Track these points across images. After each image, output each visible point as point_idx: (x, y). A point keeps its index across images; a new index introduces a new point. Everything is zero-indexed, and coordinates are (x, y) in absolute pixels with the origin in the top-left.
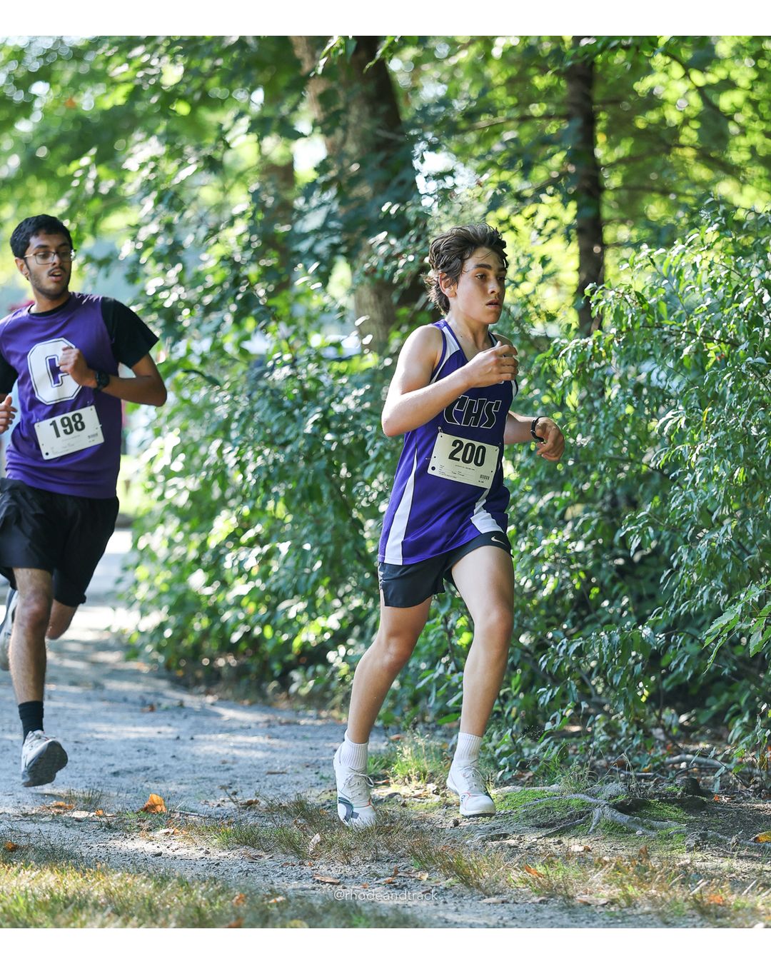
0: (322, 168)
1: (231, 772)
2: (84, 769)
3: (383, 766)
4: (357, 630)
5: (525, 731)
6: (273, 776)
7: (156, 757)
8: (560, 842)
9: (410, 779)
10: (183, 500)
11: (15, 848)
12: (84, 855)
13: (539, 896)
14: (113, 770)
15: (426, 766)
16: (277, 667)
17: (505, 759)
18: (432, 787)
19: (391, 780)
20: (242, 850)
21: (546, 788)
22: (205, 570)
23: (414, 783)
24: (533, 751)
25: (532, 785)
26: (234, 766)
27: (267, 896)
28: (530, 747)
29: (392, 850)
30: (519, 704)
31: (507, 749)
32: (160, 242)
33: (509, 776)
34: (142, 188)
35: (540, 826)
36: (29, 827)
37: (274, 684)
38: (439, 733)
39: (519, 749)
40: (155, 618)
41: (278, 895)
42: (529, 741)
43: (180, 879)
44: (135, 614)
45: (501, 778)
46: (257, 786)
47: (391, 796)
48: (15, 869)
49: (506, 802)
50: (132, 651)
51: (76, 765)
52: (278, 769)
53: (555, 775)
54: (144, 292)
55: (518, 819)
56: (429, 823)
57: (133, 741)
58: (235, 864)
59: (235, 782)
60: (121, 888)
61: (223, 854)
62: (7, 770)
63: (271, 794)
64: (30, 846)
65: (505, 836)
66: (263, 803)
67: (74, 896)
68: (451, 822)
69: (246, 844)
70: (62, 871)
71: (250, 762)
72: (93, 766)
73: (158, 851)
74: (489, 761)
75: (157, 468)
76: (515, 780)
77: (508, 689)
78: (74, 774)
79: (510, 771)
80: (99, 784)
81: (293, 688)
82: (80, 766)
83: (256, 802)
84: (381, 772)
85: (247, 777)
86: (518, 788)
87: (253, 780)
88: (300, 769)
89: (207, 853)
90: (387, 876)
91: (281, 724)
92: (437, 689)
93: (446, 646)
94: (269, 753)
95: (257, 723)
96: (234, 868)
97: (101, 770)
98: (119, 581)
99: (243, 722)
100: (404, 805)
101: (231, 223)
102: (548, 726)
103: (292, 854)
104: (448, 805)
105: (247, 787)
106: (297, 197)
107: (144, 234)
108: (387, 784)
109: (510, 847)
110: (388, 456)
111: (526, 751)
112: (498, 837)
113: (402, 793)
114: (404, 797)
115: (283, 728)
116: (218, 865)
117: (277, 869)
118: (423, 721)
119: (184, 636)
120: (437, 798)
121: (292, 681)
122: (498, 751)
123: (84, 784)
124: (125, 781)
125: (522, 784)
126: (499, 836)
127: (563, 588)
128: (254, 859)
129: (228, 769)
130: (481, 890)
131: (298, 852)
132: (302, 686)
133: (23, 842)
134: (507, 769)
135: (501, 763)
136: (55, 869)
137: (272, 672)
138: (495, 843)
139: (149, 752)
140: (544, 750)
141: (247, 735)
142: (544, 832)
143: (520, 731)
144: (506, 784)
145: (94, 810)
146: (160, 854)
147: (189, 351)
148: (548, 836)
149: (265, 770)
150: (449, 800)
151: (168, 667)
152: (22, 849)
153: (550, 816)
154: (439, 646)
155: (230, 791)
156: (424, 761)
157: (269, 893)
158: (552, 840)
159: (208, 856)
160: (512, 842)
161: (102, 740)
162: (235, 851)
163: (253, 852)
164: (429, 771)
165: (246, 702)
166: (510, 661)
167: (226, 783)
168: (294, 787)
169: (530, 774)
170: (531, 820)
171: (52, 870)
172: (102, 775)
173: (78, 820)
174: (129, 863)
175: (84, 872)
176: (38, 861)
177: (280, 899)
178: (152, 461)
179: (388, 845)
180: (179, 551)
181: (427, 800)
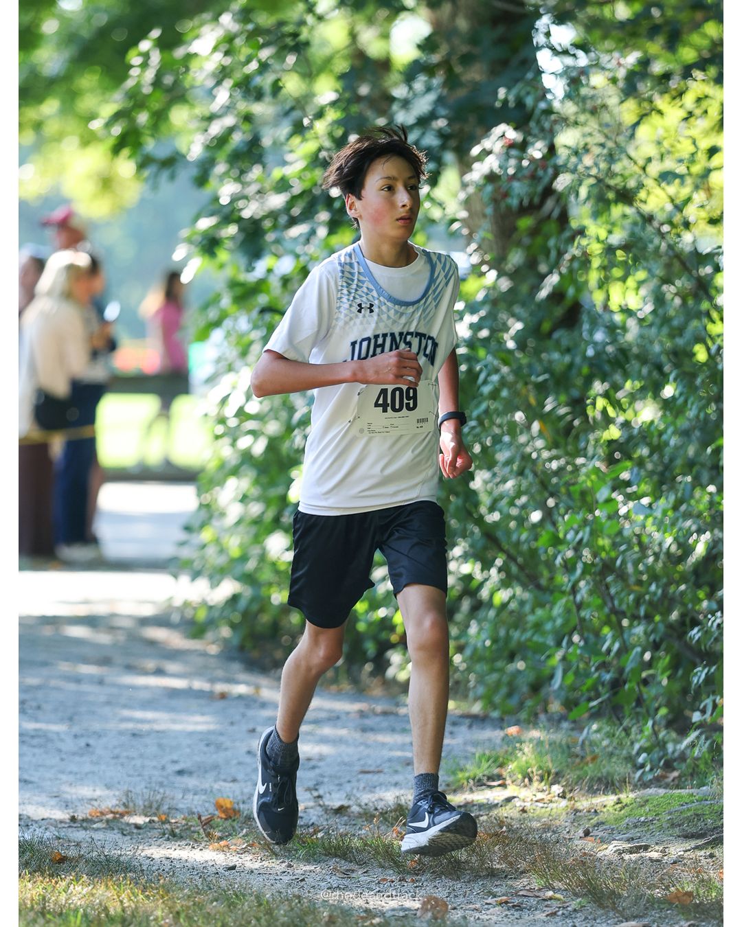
0: (427, 45)
1: (317, 771)
2: (143, 767)
3: (498, 764)
4: (466, 605)
5: (670, 724)
6: (369, 776)
7: (229, 753)
8: (712, 856)
9: (531, 780)
10: (259, 447)
11: (63, 860)
12: (145, 868)
13: (687, 920)
14: (177, 767)
15: (550, 765)
16: (370, 648)
17: (644, 755)
18: (557, 789)
19: (508, 782)
20: (332, 862)
21: (694, 791)
22: (286, 531)
23: (536, 784)
24: (678, 747)
25: (678, 787)
26: (321, 764)
27: (362, 918)
28: (676, 742)
29: (511, 864)
30: (661, 691)
31: (647, 745)
32: (237, 138)
33: (650, 777)
34: (214, 75)
35: (688, 837)
36: (80, 835)
37: (368, 667)
38: (565, 725)
39: (662, 745)
40: (228, 588)
41: (374, 917)
42: (674, 735)
43: (258, 897)
44: (202, 584)
45: (640, 779)
46: (348, 787)
47: (509, 800)
48: (64, 883)
49: (647, 808)
50: (195, 629)
51: (133, 763)
52: (372, 769)
53: (705, 775)
54: (216, 199)
55: (661, 828)
56: (554, 832)
57: (201, 733)
58: (323, 880)
59: (322, 783)
60: (188, 908)
61: (308, 868)
62: (52, 767)
63: (366, 798)
64: (81, 857)
65: (646, 848)
66: (355, 809)
67: (133, 916)
68: (581, 833)
69: (336, 856)
70: (119, 886)
71: (339, 760)
72: (154, 763)
73: (231, 864)
74: (626, 758)
75: (230, 411)
76: (658, 782)
77: (651, 672)
78: (131, 772)
79: (651, 770)
80: (161, 784)
81: (390, 672)
82: (138, 762)
83: (349, 807)
84: (496, 771)
85: (336, 777)
86: (662, 791)
87: (343, 780)
88: (399, 768)
89: (290, 866)
90: (503, 895)
91: (376, 714)
92: (565, 672)
93: (574, 621)
94: (362, 748)
95: (348, 713)
96: (323, 884)
97: (163, 768)
98: (182, 544)
99: (330, 711)
100: (524, 811)
101: (320, 115)
102: (696, 717)
103: (390, 867)
104: (577, 811)
105: (337, 788)
106: (396, 84)
107: (216, 129)
108: (504, 786)
109: (651, 860)
110: (505, 393)
111: (670, 747)
112: (637, 849)
113: (521, 796)
114: (524, 801)
115: (378, 719)
116: (303, 880)
117: (373, 886)
118: (546, 711)
119: (262, 610)
120: (564, 803)
121: (388, 664)
122: (637, 746)
123: (143, 785)
124: (191, 782)
125: (667, 786)
126: (640, 847)
127: (714, 551)
128: (347, 874)
129: (314, 768)
130: (618, 912)
131: (398, 867)
132: (402, 667)
133: (72, 853)
134: (648, 768)
135: (641, 760)
136: (110, 884)
137: (364, 653)
138: (634, 857)
139: (219, 747)
140: (693, 745)
141: (335, 726)
142: (693, 843)
143: (664, 723)
144: (646, 785)
145: (155, 814)
146: (233, 868)
147: (270, 271)
148: (697, 848)
149: (357, 768)
150: (579, 806)
151: (241, 648)
152: (71, 860)
153: (701, 824)
154: (566, 622)
155: (316, 794)
156: (548, 758)
157: (363, 914)
158: (702, 853)
159: (290, 870)
160: (655, 855)
161: (163, 732)
162: (323, 865)
163: (345, 865)
164: (553, 771)
165: (334, 688)
166: (652, 638)
167: (311, 784)
168: (392, 788)
169: (676, 774)
170: (677, 830)
171: (107, 886)
172: (165, 773)
173: (138, 827)
174: (197, 878)
175: (144, 889)
176: (91, 874)
177: (376, 921)
178: (224, 401)
179: (504, 858)
180: (256, 509)
181: (551, 805)
